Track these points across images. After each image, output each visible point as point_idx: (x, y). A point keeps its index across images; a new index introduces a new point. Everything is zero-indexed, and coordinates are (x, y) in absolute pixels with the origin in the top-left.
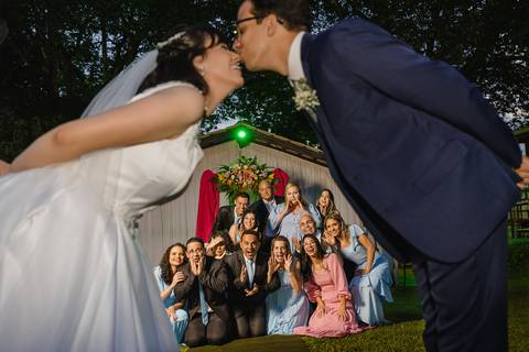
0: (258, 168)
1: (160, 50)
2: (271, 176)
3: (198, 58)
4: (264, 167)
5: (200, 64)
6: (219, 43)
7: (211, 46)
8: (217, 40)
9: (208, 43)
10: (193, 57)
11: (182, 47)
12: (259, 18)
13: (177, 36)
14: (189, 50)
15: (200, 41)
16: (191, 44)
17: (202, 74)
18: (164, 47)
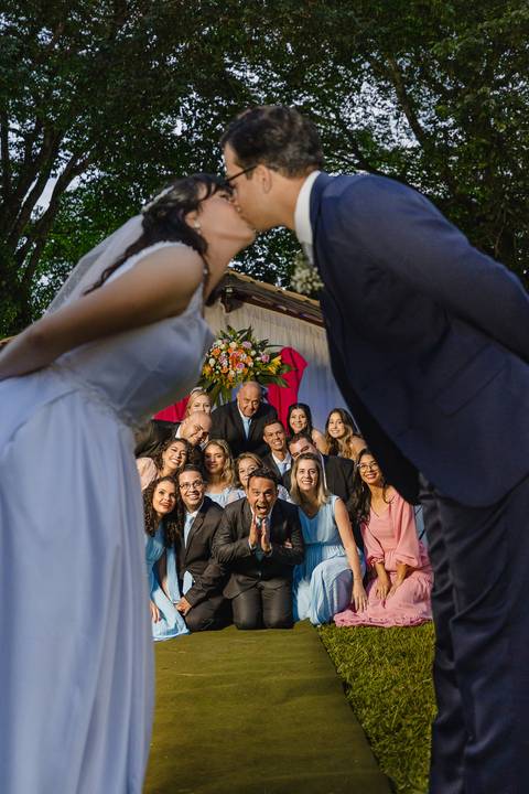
0: (254, 347)
1: (144, 214)
2: (277, 361)
3: (191, 215)
4: (264, 344)
5: (195, 222)
6: (216, 190)
7: (207, 197)
8: (213, 188)
9: (203, 193)
10: (185, 213)
11: (170, 204)
12: (248, 172)
13: (164, 192)
14: (179, 205)
15: (193, 192)
16: (182, 198)
17: (199, 232)
18: (151, 209)
